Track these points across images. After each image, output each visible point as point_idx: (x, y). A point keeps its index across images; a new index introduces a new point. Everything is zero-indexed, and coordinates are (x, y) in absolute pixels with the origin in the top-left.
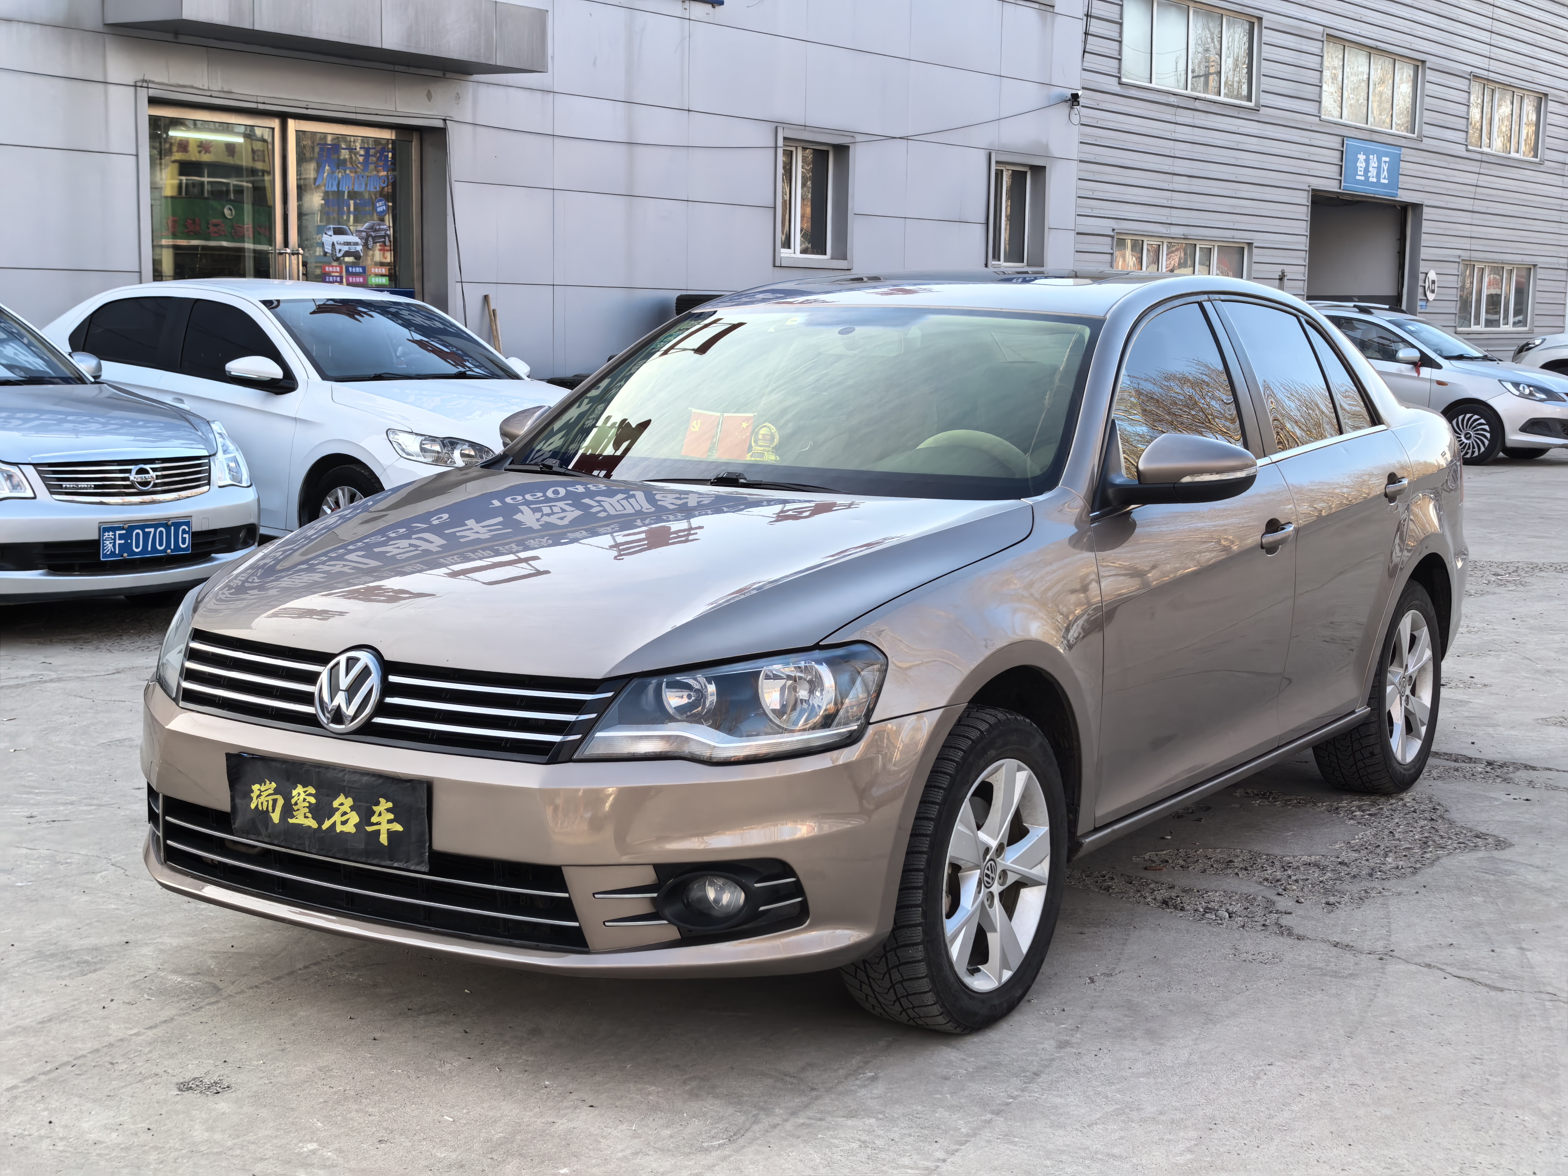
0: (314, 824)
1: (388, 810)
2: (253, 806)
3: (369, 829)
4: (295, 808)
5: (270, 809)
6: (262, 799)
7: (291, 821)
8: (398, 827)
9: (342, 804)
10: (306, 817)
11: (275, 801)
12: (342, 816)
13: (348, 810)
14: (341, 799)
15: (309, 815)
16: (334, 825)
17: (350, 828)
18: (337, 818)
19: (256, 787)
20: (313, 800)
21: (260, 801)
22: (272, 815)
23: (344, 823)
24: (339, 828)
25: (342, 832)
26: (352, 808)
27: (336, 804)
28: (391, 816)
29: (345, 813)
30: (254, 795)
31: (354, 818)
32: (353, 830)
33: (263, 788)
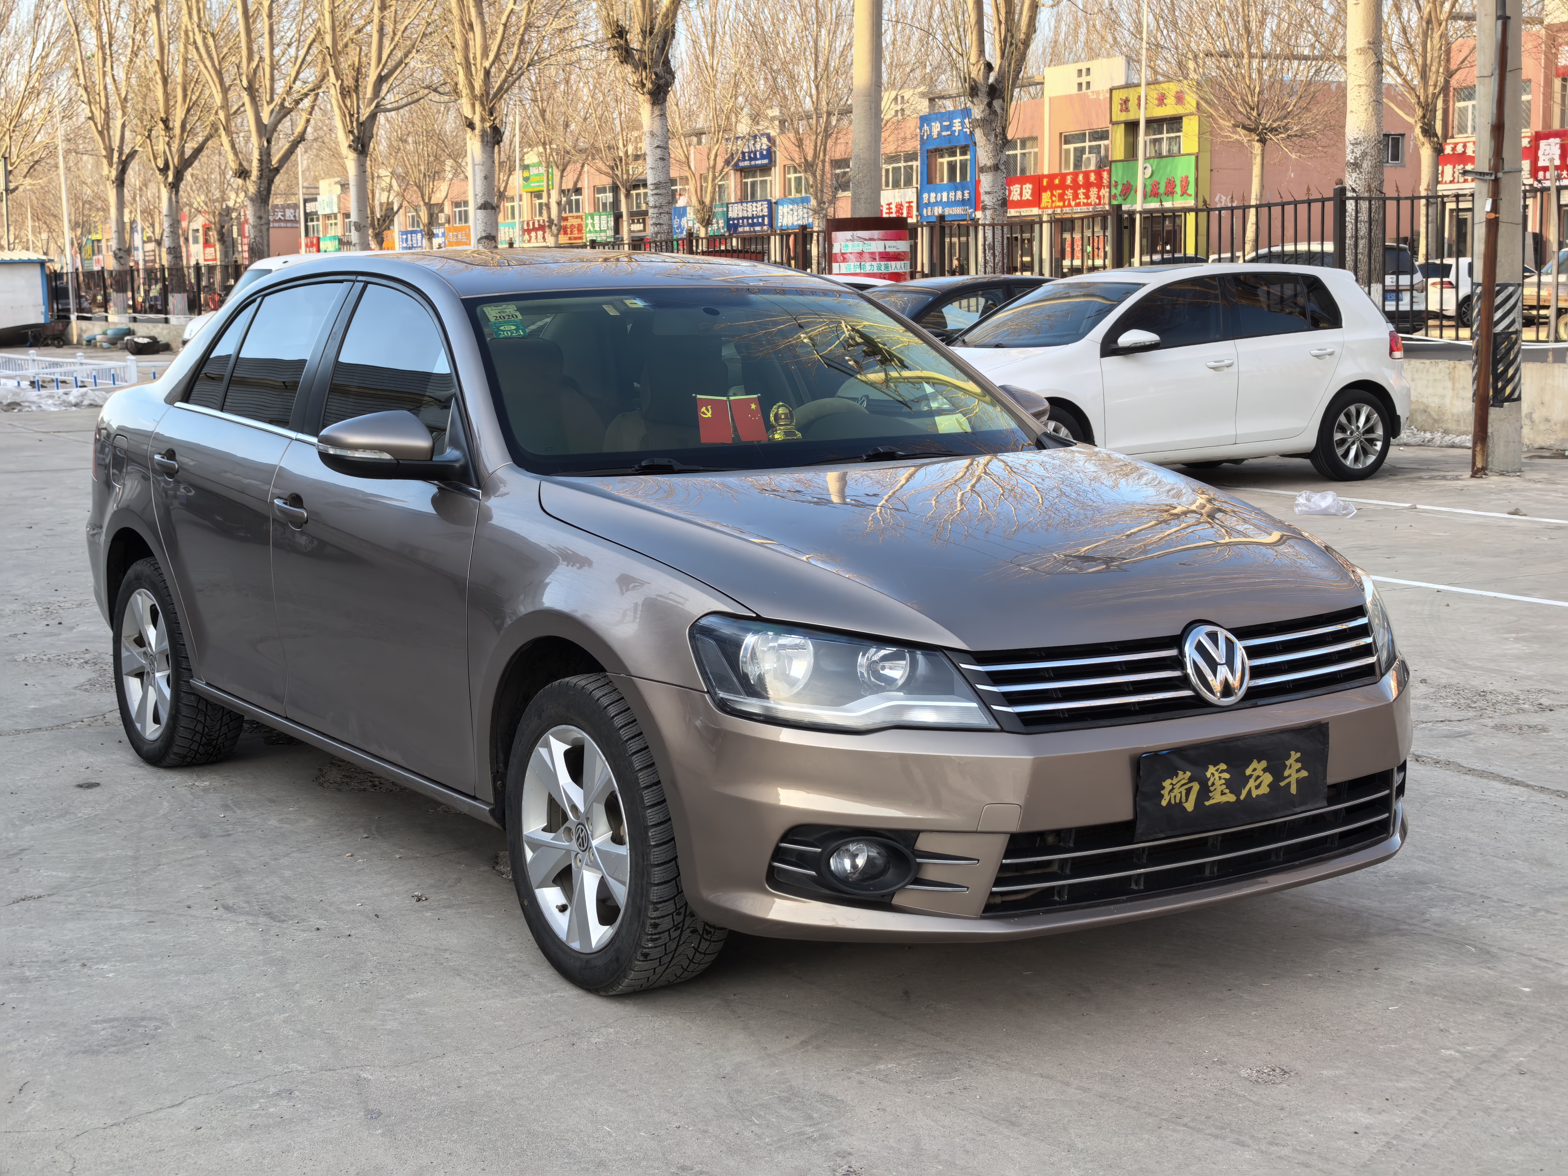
0: (1231, 798)
1: (1297, 761)
2: (1164, 803)
3: (1282, 784)
4: (1212, 789)
5: (1184, 800)
6: (1176, 792)
7: (1207, 803)
8: (1305, 774)
9: (1255, 770)
10: (1223, 794)
11: (1188, 791)
12: (1256, 781)
14: (1254, 764)
15: (1227, 791)
16: (1250, 790)
17: (1265, 789)
18: (1252, 784)
19: (1167, 784)
20: (1227, 776)
21: (1173, 795)
22: (1185, 805)
23: (1257, 787)
24: (1255, 793)
25: (1257, 797)
26: (1265, 770)
27: (1248, 772)
28: (1299, 765)
29: (1258, 777)
30: (1165, 792)
31: (1268, 778)
32: (1268, 790)
33: (1175, 781)
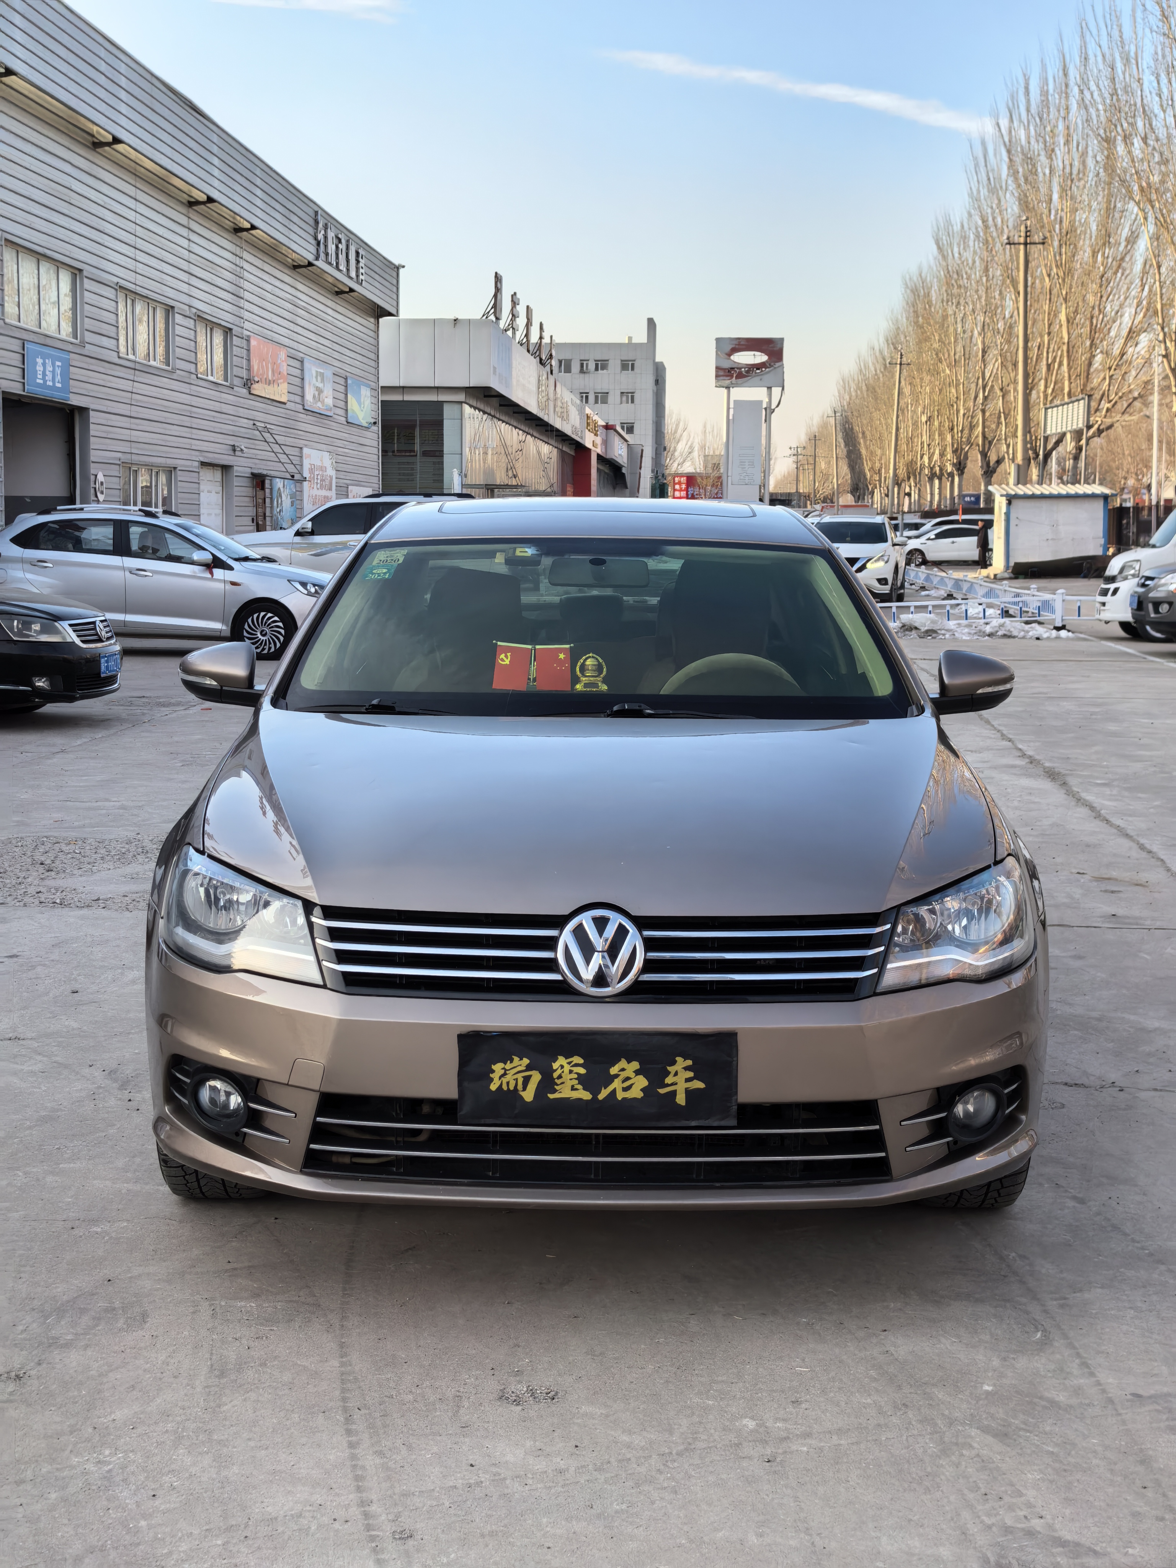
0: (586, 1096)
1: (686, 1069)
2: (493, 1087)
3: (662, 1091)
4: (558, 1082)
5: (520, 1087)
6: (509, 1077)
7: (551, 1096)
8: (699, 1085)
9: (623, 1070)
10: (573, 1089)
11: (527, 1080)
12: (623, 1082)
13: (632, 1075)
14: (623, 1063)
15: (580, 1087)
16: (614, 1092)
17: (636, 1093)
18: (617, 1084)
19: (498, 1068)
20: (582, 1071)
21: (505, 1080)
22: (523, 1094)
23: (625, 1089)
24: (620, 1095)
25: (624, 1099)
26: (637, 1073)
27: (614, 1070)
28: (691, 1074)
29: (628, 1079)
30: (495, 1076)
31: (641, 1082)
32: (640, 1095)
33: (508, 1066)
